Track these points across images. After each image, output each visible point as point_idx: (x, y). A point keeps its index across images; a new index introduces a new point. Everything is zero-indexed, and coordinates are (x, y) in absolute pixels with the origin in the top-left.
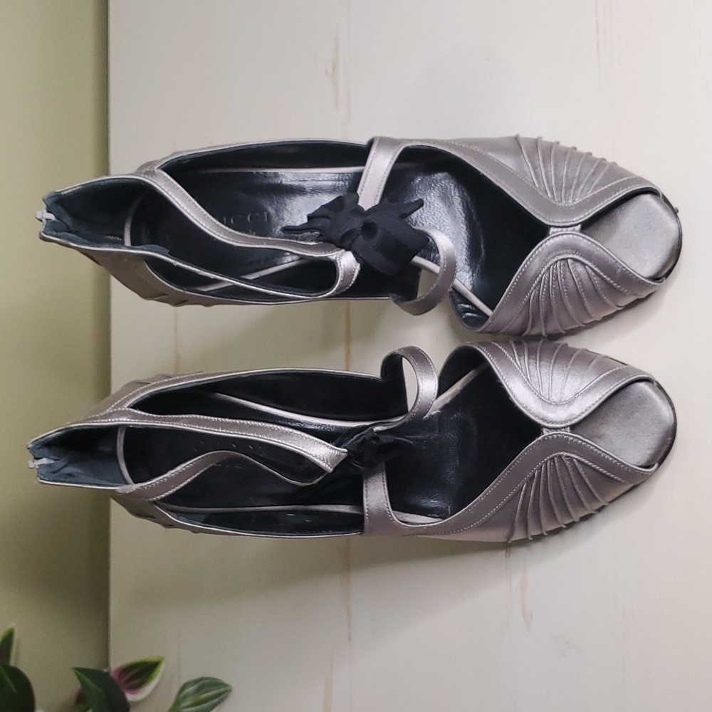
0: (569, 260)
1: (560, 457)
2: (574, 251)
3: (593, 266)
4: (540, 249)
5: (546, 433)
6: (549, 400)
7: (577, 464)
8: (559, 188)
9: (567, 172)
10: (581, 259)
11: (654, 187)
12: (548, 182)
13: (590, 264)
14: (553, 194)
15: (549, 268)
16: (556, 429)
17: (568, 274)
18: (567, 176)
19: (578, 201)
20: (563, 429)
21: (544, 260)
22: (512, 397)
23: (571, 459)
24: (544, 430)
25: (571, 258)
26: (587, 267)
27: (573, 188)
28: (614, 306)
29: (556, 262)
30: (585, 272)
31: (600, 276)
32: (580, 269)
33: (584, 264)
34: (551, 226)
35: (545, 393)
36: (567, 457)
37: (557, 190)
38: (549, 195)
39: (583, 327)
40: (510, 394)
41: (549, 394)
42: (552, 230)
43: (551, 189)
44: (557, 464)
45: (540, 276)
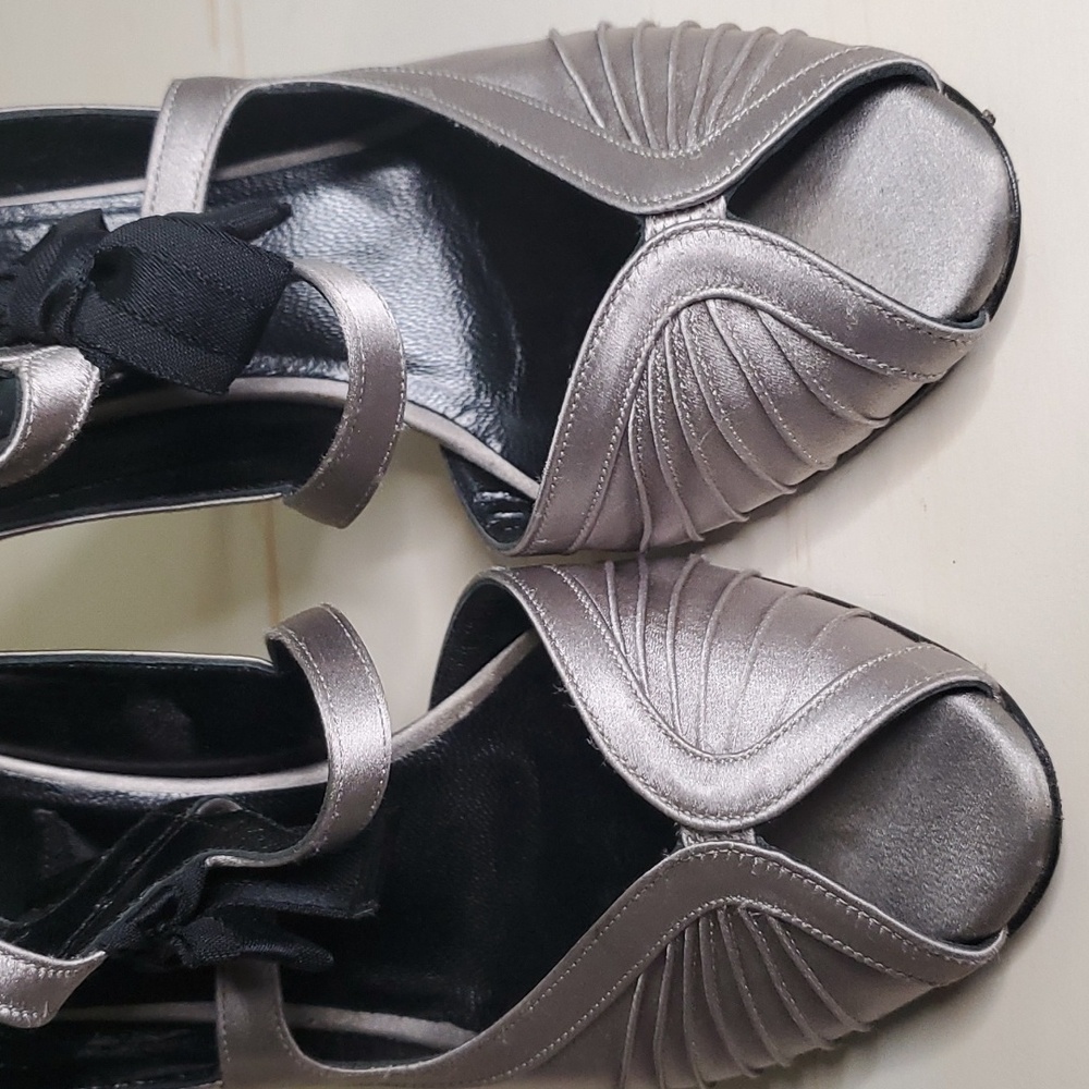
0: (711, 304)
1: (732, 908)
2: (720, 275)
3: (778, 310)
4: (626, 286)
5: (689, 843)
6: (698, 746)
7: (778, 929)
8: (659, 120)
9: (676, 77)
10: (740, 294)
11: (915, 63)
12: (629, 110)
13: (768, 305)
14: (644, 137)
15: (659, 335)
16: (717, 833)
17: (717, 344)
18: (677, 86)
19: (711, 135)
20: (737, 837)
21: (643, 316)
22: (596, 735)
23: (762, 918)
24: (684, 834)
25: (714, 298)
26: (761, 314)
27: (697, 107)
28: (859, 418)
29: (676, 315)
30: (760, 330)
31: (802, 335)
32: (744, 323)
33: (752, 308)
34: (644, 216)
35: (685, 725)
36: (749, 909)
37: (653, 126)
38: (635, 140)
39: (745, 523)
40: (591, 726)
41: (697, 730)
42: (652, 228)
43: (639, 126)
44: (724, 929)
45: (640, 363)
